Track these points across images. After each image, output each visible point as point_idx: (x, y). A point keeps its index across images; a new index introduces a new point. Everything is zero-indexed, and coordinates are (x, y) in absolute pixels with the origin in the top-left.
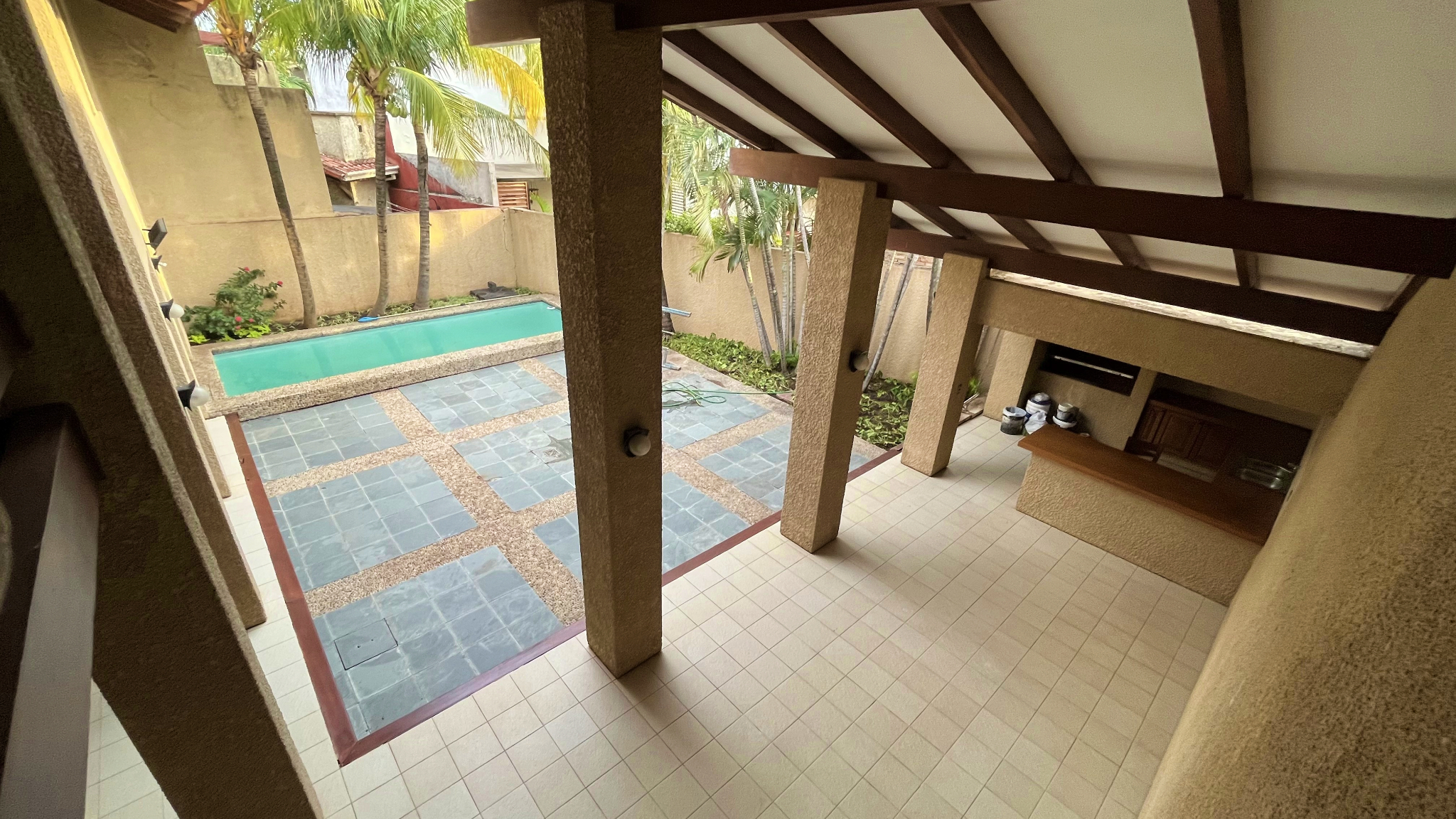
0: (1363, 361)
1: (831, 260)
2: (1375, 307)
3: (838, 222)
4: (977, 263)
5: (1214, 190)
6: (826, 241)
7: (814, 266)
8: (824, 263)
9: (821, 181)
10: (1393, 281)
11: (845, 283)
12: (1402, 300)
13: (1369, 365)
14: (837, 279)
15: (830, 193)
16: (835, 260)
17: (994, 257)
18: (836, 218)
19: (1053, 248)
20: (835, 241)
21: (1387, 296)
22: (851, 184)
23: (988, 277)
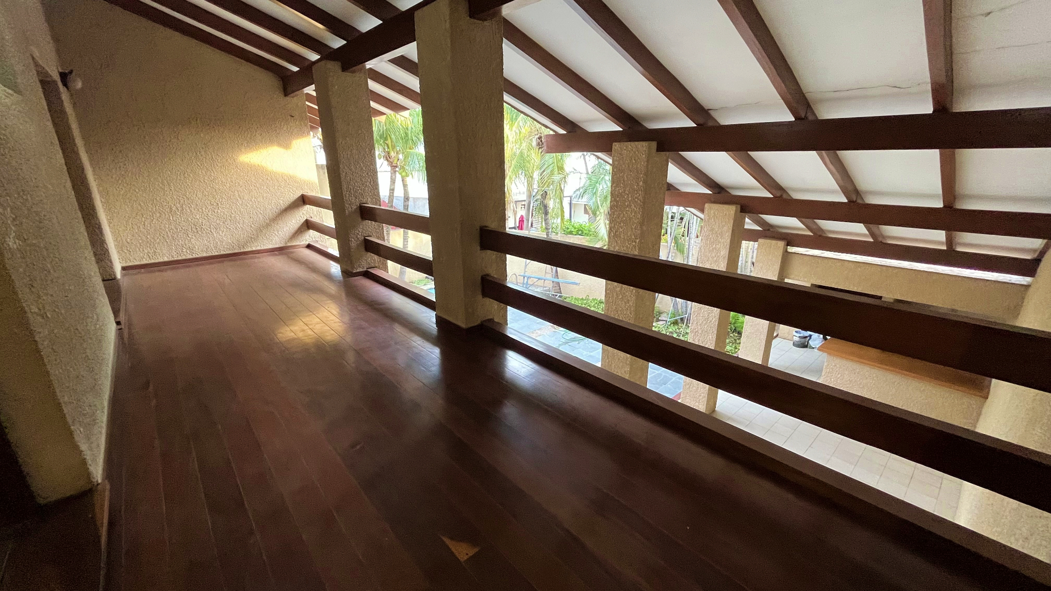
0: (1027, 287)
1: (714, 246)
2: (1028, 257)
3: (719, 226)
4: (781, 244)
5: (939, 204)
6: (711, 236)
7: (703, 250)
8: (710, 248)
9: (707, 205)
10: (1037, 243)
11: (724, 258)
12: (1043, 253)
13: (1031, 290)
14: (718, 256)
15: (712, 212)
16: (717, 246)
17: (791, 239)
18: (717, 224)
19: (825, 233)
20: (718, 237)
21: (1034, 251)
22: (726, 206)
23: (786, 251)
